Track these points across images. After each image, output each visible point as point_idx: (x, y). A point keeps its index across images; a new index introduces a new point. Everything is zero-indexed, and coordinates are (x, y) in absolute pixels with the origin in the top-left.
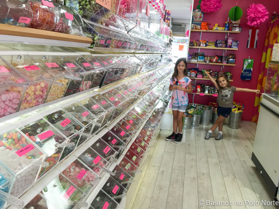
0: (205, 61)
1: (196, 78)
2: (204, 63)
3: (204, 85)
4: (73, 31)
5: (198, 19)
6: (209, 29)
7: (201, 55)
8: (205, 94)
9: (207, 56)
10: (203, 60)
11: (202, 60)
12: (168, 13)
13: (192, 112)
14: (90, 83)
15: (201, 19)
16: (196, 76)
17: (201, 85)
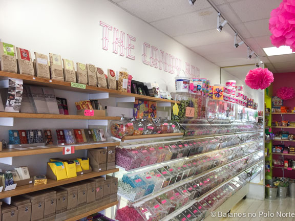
0: (288, 139)
1: (282, 154)
2: (288, 140)
3: (292, 161)
4: (175, 131)
5: (278, 104)
6: (288, 112)
7: (285, 133)
8: (292, 169)
9: (291, 135)
10: (287, 138)
11: (285, 138)
12: (250, 101)
13: (278, 184)
14: (182, 154)
15: (281, 104)
16: (282, 152)
17: (289, 160)
